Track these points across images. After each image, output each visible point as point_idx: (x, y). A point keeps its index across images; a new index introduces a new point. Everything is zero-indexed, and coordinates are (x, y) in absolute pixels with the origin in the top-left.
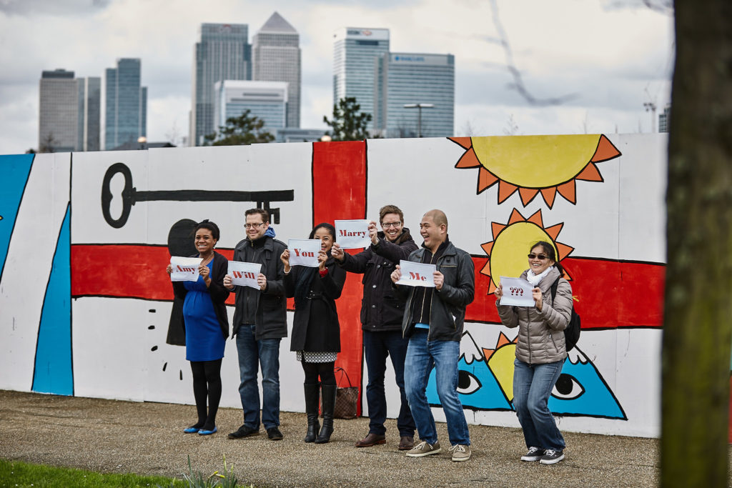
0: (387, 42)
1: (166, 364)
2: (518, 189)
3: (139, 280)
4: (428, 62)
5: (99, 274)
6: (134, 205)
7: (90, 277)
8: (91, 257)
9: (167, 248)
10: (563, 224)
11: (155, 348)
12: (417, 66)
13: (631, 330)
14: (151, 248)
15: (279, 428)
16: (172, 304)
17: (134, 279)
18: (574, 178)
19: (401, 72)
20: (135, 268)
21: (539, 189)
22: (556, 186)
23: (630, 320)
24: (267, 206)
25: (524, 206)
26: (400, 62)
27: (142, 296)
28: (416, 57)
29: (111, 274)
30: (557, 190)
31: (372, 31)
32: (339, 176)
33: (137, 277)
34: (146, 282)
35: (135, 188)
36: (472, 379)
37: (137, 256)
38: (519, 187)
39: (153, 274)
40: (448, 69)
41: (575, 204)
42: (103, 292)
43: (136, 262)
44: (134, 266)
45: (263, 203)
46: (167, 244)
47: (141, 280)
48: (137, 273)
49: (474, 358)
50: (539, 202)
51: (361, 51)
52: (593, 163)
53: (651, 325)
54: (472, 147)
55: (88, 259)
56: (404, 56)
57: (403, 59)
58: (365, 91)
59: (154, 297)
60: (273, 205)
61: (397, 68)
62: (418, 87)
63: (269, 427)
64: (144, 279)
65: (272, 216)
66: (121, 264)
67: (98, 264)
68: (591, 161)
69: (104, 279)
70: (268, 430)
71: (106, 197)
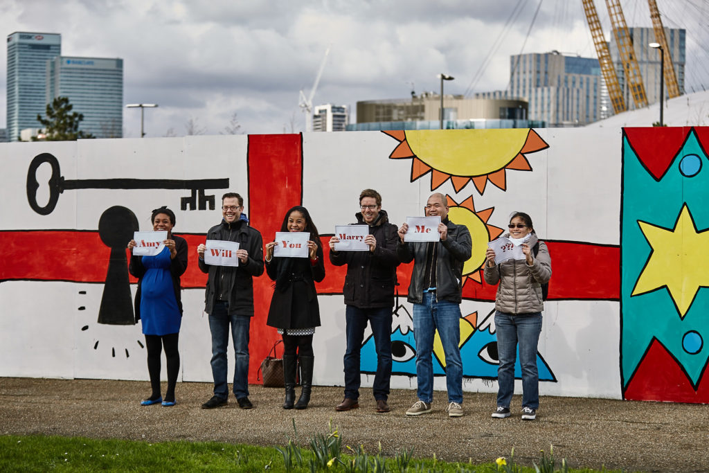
0: (58, 46)
1: (97, 343)
2: (450, 177)
3: (68, 264)
4: (97, 65)
5: (25, 259)
6: (62, 192)
7: (15, 261)
8: (15, 243)
9: (98, 233)
10: (493, 208)
11: (85, 328)
12: (87, 69)
13: (559, 302)
14: (81, 233)
15: (248, 397)
16: (103, 286)
17: (62, 263)
18: (504, 168)
19: (72, 75)
20: (64, 252)
21: (471, 178)
22: (487, 174)
23: (558, 293)
24: (202, 193)
25: (457, 193)
26: (71, 66)
27: (71, 279)
28: (86, 60)
29: (37, 259)
30: (488, 178)
31: (44, 36)
32: (275, 166)
33: (66, 261)
34: (76, 265)
35: (63, 177)
36: (407, 348)
37: (66, 241)
38: (451, 176)
39: (83, 258)
40: (117, 73)
41: (505, 190)
42: (29, 276)
43: (64, 246)
44: (62, 251)
45: (197, 191)
46: (97, 229)
47: (71, 263)
48: (66, 257)
49: (409, 329)
50: (470, 189)
51: (33, 55)
52: (522, 154)
53: (578, 297)
54: (405, 139)
55: (13, 245)
56: (75, 60)
57: (74, 62)
58: (38, 93)
59: (84, 280)
60: (208, 192)
61: (69, 71)
62: (89, 89)
63: (240, 397)
64: (74, 262)
65: (208, 203)
66: (49, 248)
67: (24, 249)
68: (520, 152)
69: (30, 263)
70: (238, 400)
71: (32, 186)
